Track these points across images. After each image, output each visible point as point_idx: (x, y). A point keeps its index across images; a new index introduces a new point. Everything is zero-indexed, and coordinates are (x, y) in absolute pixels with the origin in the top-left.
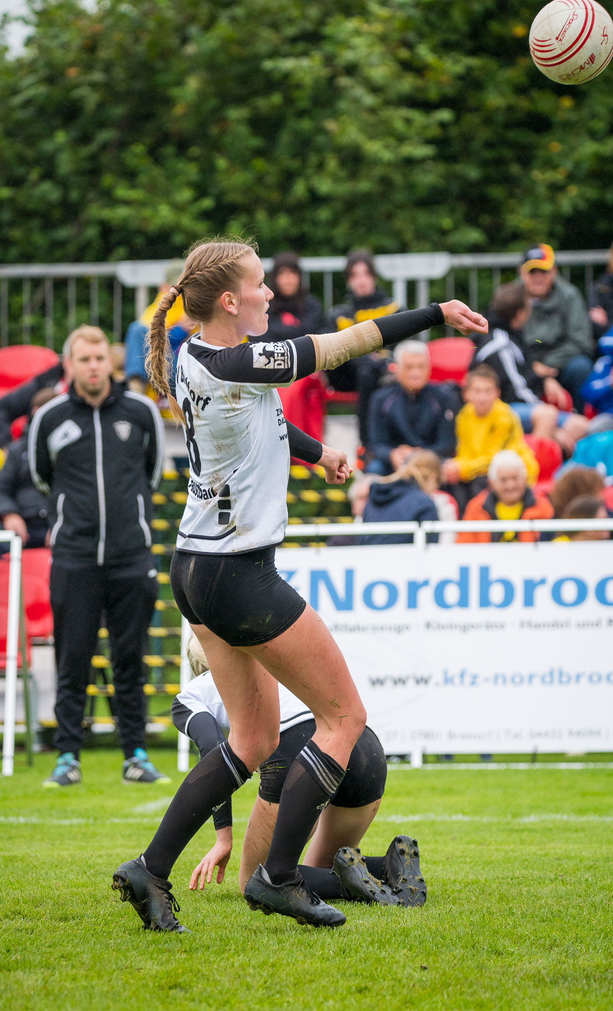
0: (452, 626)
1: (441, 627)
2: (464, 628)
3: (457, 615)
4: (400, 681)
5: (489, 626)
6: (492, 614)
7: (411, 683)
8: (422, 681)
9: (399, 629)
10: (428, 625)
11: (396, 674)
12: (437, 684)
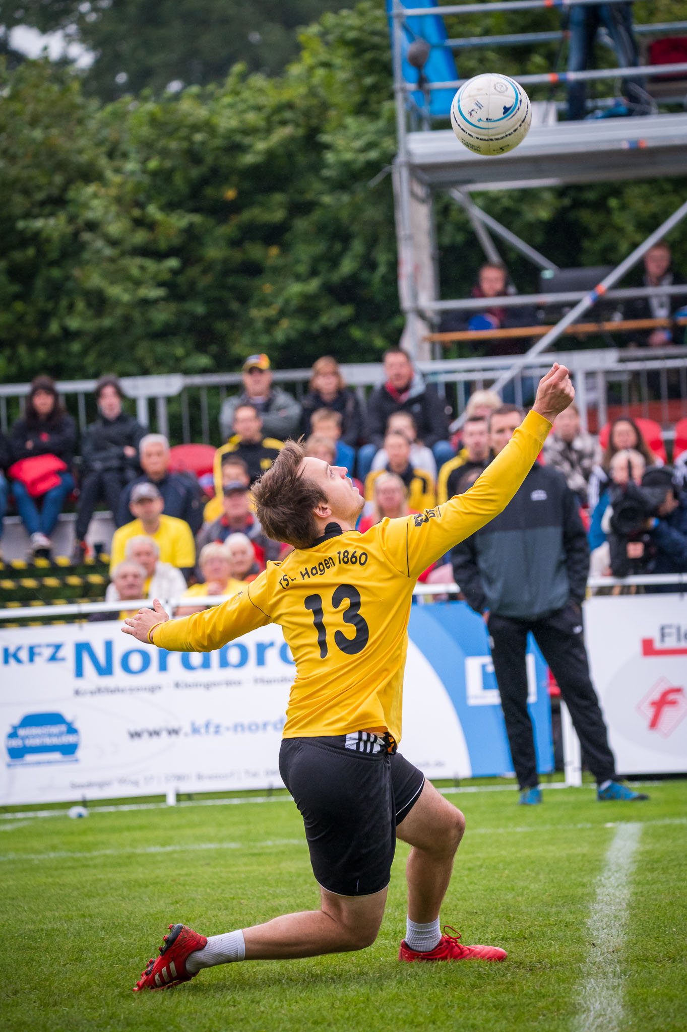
0: (197, 685)
1: (188, 686)
2: (208, 686)
3: (201, 676)
4: (155, 733)
5: (229, 683)
6: (230, 674)
7: (164, 734)
8: (174, 732)
9: (153, 689)
10: (177, 685)
11: (152, 727)
12: (186, 735)
